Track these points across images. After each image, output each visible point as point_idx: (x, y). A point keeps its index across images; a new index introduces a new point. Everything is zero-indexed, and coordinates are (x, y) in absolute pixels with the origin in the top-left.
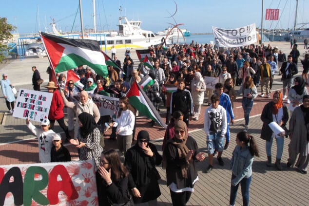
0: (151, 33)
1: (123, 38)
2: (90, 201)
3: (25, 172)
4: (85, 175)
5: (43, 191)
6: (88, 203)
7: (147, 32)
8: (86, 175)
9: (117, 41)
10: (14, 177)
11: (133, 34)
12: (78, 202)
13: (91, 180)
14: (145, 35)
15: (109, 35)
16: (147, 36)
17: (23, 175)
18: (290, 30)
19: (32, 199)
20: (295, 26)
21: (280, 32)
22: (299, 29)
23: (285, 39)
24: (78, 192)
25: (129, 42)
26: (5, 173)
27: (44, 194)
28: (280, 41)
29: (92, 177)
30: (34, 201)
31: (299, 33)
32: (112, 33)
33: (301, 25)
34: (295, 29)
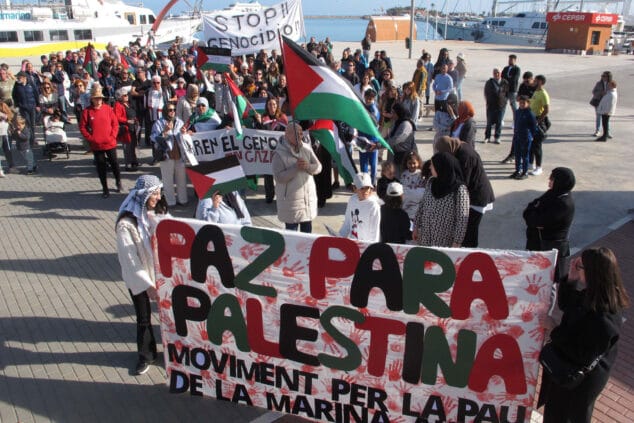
0: (147, 12)
1: (70, 26)
2: (526, 331)
3: (405, 254)
4: (531, 279)
5: (444, 294)
6: (523, 332)
7: (138, 12)
8: (534, 279)
9: (53, 34)
10: (381, 261)
11: (96, 15)
12: (505, 325)
13: (541, 291)
14: (131, 19)
15: (27, 17)
16: (138, 20)
17: (399, 261)
18: (486, 15)
19: (421, 305)
20: (493, 8)
21: (466, 19)
22: (502, 14)
23: (473, 34)
24: (510, 307)
25: (86, 34)
26: (362, 251)
27: (444, 299)
28: (460, 39)
29: (545, 285)
30: (424, 308)
31: (502, 23)
32: (37, 11)
33: (508, 6)
34: (493, 13)
